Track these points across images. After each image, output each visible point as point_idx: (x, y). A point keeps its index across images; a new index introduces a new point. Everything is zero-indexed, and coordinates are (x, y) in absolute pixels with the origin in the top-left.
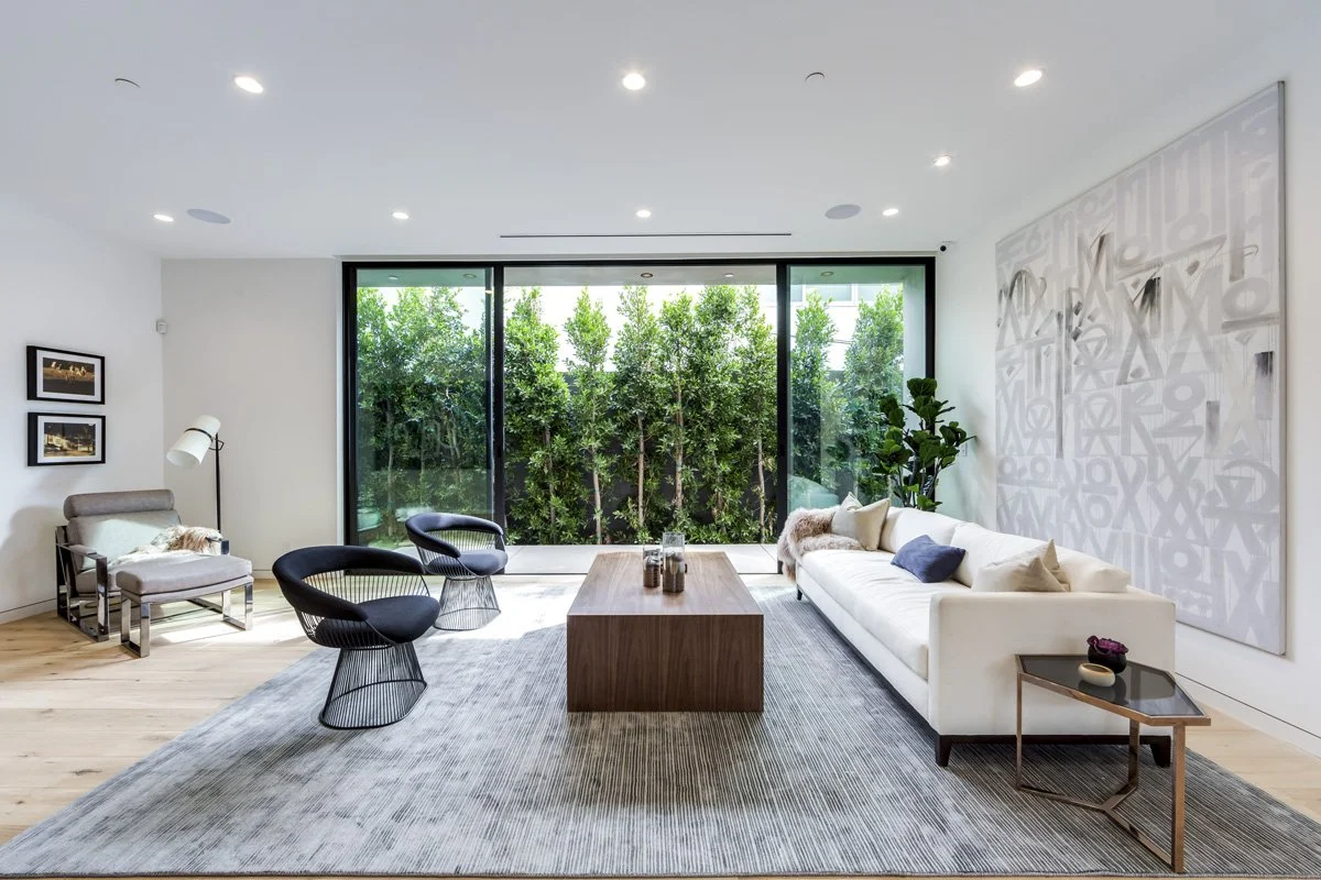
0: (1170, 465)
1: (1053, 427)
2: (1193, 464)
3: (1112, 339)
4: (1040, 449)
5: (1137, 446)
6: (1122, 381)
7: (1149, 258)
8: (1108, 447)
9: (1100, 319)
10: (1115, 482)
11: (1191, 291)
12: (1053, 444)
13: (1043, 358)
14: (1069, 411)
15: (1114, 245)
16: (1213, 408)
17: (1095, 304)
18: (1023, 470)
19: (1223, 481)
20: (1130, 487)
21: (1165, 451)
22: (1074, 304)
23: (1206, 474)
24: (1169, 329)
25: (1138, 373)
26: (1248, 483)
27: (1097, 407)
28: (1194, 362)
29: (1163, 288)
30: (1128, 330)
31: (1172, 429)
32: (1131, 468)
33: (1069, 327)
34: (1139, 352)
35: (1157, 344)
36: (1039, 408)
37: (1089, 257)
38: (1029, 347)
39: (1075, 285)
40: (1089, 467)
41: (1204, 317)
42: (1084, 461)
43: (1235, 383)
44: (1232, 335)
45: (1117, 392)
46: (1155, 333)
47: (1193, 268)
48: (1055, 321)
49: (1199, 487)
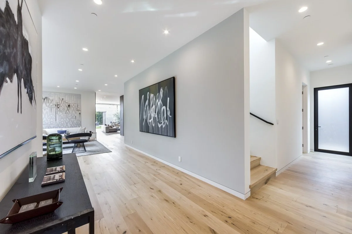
0: (72, 121)
1: (55, 117)
2: (74, 121)
3: (64, 109)
4: (52, 120)
5: (68, 119)
6: (66, 113)
7: (69, 103)
8: (64, 120)
9: (62, 107)
10: (65, 123)
11: (73, 107)
12: (55, 120)
13: (52, 109)
14: (57, 116)
15: (64, 100)
16: (76, 116)
17: (62, 105)
18: (48, 123)
19: (76, 122)
20: (67, 124)
21: (71, 120)
22: (58, 104)
23: (75, 122)
24: (71, 110)
25: (68, 113)
26: (78, 122)
27: (62, 116)
28: (74, 113)
29: (70, 106)
30: (66, 109)
31: (72, 118)
32: (67, 122)
33: (57, 107)
34: (68, 111)
35: (70, 111)
36: (51, 115)
37: (61, 100)
38: (49, 107)
39: (58, 102)
40: (61, 122)
41: (75, 109)
42: (60, 121)
43: (77, 115)
44: (77, 111)
45: (65, 114)
46: (70, 109)
47: (74, 105)
48: (55, 105)
49: (74, 123)
